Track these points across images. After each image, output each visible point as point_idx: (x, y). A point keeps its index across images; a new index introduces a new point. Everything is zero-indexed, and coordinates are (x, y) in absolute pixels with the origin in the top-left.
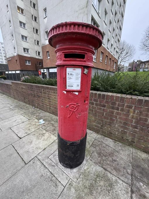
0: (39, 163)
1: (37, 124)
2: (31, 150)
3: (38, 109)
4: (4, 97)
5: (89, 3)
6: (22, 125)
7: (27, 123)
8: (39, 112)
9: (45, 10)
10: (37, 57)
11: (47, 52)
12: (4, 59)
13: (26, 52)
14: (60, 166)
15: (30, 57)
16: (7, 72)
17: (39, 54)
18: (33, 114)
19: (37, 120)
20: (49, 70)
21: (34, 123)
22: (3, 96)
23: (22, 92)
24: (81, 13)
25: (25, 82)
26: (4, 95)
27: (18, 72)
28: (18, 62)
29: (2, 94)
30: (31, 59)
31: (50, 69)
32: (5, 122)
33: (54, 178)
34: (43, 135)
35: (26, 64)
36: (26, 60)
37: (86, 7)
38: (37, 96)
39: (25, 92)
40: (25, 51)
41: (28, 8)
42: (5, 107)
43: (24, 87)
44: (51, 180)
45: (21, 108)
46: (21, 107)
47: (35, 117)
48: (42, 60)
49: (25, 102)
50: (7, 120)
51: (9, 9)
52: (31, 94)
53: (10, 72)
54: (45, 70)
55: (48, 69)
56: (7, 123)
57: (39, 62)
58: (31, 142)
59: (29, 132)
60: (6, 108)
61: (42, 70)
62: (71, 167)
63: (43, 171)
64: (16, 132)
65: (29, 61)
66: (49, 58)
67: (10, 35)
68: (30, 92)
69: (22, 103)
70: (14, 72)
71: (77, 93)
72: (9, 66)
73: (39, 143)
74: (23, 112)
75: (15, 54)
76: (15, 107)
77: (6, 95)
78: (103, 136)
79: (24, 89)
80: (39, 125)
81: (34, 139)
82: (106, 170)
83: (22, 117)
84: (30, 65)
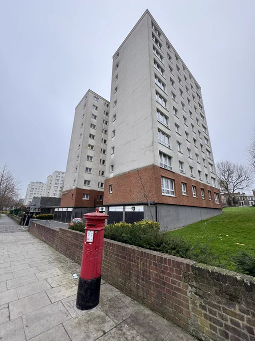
0: (61, 304)
1: (70, 278)
2: (58, 296)
3: (77, 264)
4: (45, 247)
5: (154, 143)
6: (56, 278)
7: (61, 276)
8: (77, 267)
9: (113, 148)
10: (99, 190)
11: (110, 186)
12: (58, 191)
13: (87, 185)
14: (75, 308)
15: (91, 190)
16: (56, 210)
17: (102, 186)
18: (70, 268)
19: (71, 275)
20: (108, 209)
21: (67, 277)
22: (44, 245)
23: (67, 240)
24: (147, 150)
25: (73, 229)
26: (46, 244)
27: (70, 210)
28: (74, 196)
29: (44, 243)
30: (91, 193)
31: (110, 208)
32: (42, 273)
33: (68, 313)
34: (72, 287)
35: (83, 199)
36: (84, 194)
37: (152, 146)
38: (80, 246)
39: (69, 241)
40: (85, 183)
41: (99, 145)
42: (44, 259)
43: (70, 235)
44: (66, 313)
45: (60, 262)
46: (60, 260)
47: (71, 271)
48: (103, 192)
49: (66, 255)
50: (44, 272)
51: (81, 147)
52: (75, 244)
53: (60, 210)
54: (104, 208)
55: (108, 206)
56: (43, 275)
57: (100, 195)
58: (60, 291)
59: (61, 284)
60: (45, 261)
61: (100, 208)
62: (82, 309)
63: (62, 308)
64: (50, 283)
65: (87, 195)
66: (111, 192)
67: (75, 168)
68: (74, 241)
69: (63, 256)
70: (65, 210)
71: (91, 244)
72: (62, 200)
73: (66, 293)
74: (60, 266)
75: (74, 187)
76: (54, 260)
77: (48, 244)
78: (125, 295)
79: (69, 237)
80: (71, 280)
81: (63, 289)
82: (107, 315)
83: (58, 271)
84: (88, 199)
